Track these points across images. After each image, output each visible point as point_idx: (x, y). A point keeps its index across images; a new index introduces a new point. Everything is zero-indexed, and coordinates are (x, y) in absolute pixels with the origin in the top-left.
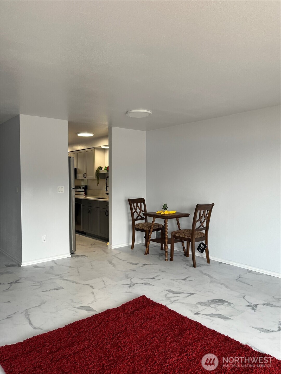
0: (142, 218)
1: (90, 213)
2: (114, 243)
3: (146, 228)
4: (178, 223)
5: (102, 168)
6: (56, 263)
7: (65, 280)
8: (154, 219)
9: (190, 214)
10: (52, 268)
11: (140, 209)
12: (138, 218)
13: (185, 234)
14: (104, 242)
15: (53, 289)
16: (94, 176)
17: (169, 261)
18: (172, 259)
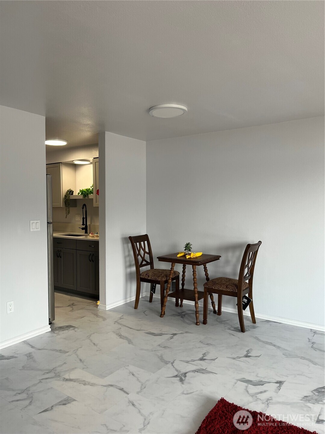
0: (148, 264)
1: (61, 257)
2: (108, 301)
3: (160, 277)
4: (205, 268)
5: (73, 191)
6: (32, 347)
7: (67, 380)
8: (173, 265)
9: (221, 257)
10: (29, 356)
11: (144, 250)
12: (143, 264)
13: (227, 286)
14: (87, 299)
15: (56, 405)
16: (61, 204)
17: (202, 325)
18: (205, 322)
